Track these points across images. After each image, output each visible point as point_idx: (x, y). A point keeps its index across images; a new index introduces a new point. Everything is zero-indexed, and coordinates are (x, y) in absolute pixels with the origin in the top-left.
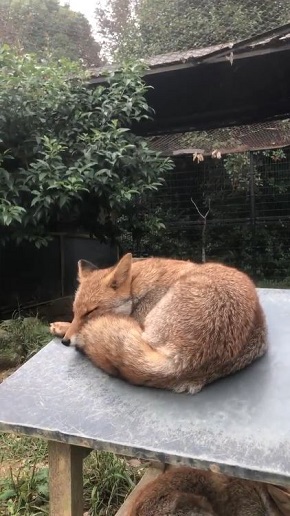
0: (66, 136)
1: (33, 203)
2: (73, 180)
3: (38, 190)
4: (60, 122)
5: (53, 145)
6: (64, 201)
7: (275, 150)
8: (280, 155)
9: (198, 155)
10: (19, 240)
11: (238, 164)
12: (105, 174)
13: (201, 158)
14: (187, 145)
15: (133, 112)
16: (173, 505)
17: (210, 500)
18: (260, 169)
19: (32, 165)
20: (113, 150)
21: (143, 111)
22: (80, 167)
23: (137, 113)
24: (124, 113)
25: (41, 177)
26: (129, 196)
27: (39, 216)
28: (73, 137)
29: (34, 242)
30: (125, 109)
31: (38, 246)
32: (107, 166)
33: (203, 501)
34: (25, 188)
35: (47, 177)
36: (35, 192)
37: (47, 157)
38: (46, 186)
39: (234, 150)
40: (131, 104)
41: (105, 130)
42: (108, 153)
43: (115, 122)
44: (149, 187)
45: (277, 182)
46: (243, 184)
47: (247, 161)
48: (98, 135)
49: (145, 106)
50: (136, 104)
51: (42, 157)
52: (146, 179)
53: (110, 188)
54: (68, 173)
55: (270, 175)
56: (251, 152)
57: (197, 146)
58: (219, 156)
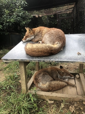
0: (9, 10)
1: (4, 25)
2: (12, 19)
3: (5, 22)
4: (8, 7)
5: (7, 11)
6: (11, 24)
7: (52, 15)
8: (53, 16)
9: (37, 16)
10: (2, 33)
11: (45, 18)
12: (19, 18)
13: (37, 17)
14: (34, 14)
15: (24, 4)
16: (42, 74)
17: (48, 73)
18: (49, 19)
19: (3, 16)
20: (20, 13)
21: (26, 4)
22: (13, 17)
23: (25, 5)
24: (22, 5)
25: (5, 19)
26: (24, 23)
27: (5, 28)
28: (11, 10)
29: (5, 34)
30: (22, 4)
31: (6, 34)
32: (19, 16)
33: (47, 73)
34: (1, 22)
35: (6, 19)
36: (4, 22)
37: (6, 14)
38: (6, 21)
39: (44, 15)
40: (23, 2)
41: (18, 8)
42: (19, 14)
43: (20, 6)
44: (28, 21)
45: (52, 22)
46: (46, 22)
47: (46, 18)
48: (17, 10)
49: (26, 3)
50: (24, 3)
51: (5, 14)
52: (27, 19)
53: (20, 22)
54: (11, 18)
55: (51, 21)
56: (47, 15)
57: (36, 14)
58: (41, 16)
